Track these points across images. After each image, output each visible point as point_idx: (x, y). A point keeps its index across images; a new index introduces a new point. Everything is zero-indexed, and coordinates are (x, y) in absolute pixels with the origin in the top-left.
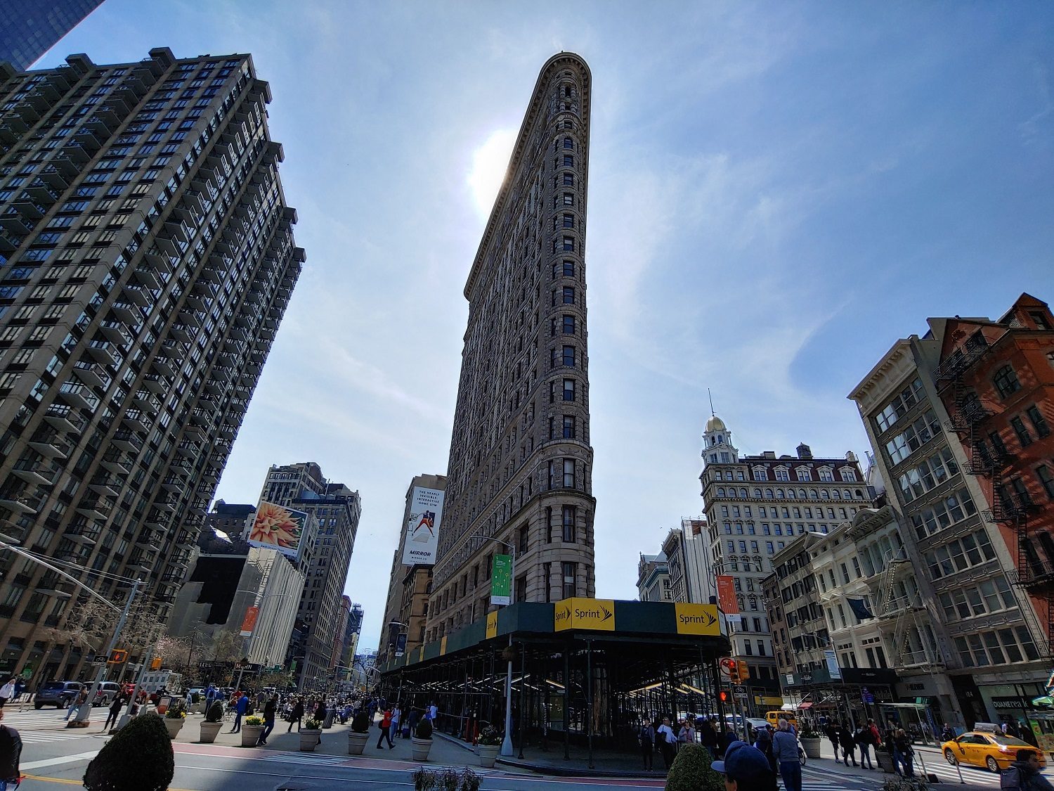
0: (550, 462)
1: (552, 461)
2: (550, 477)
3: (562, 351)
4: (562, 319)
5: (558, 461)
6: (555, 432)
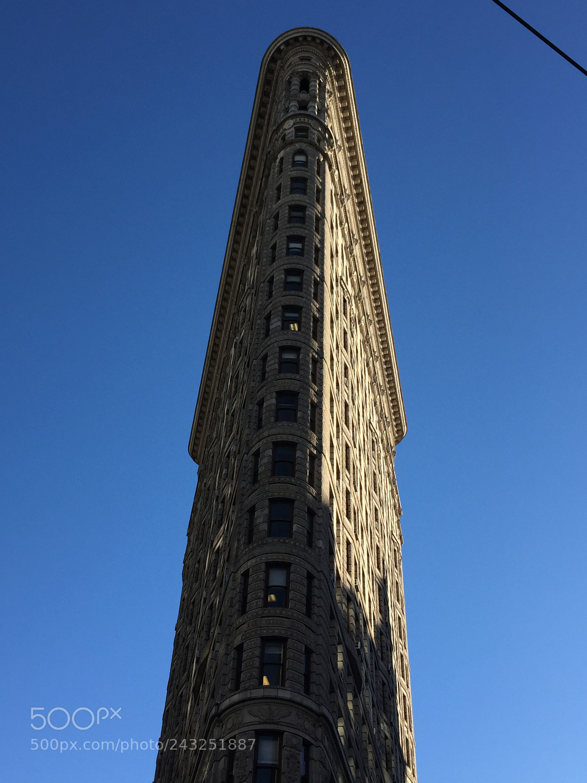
3: (266, 511)
4: (270, 452)
6: (243, 676)
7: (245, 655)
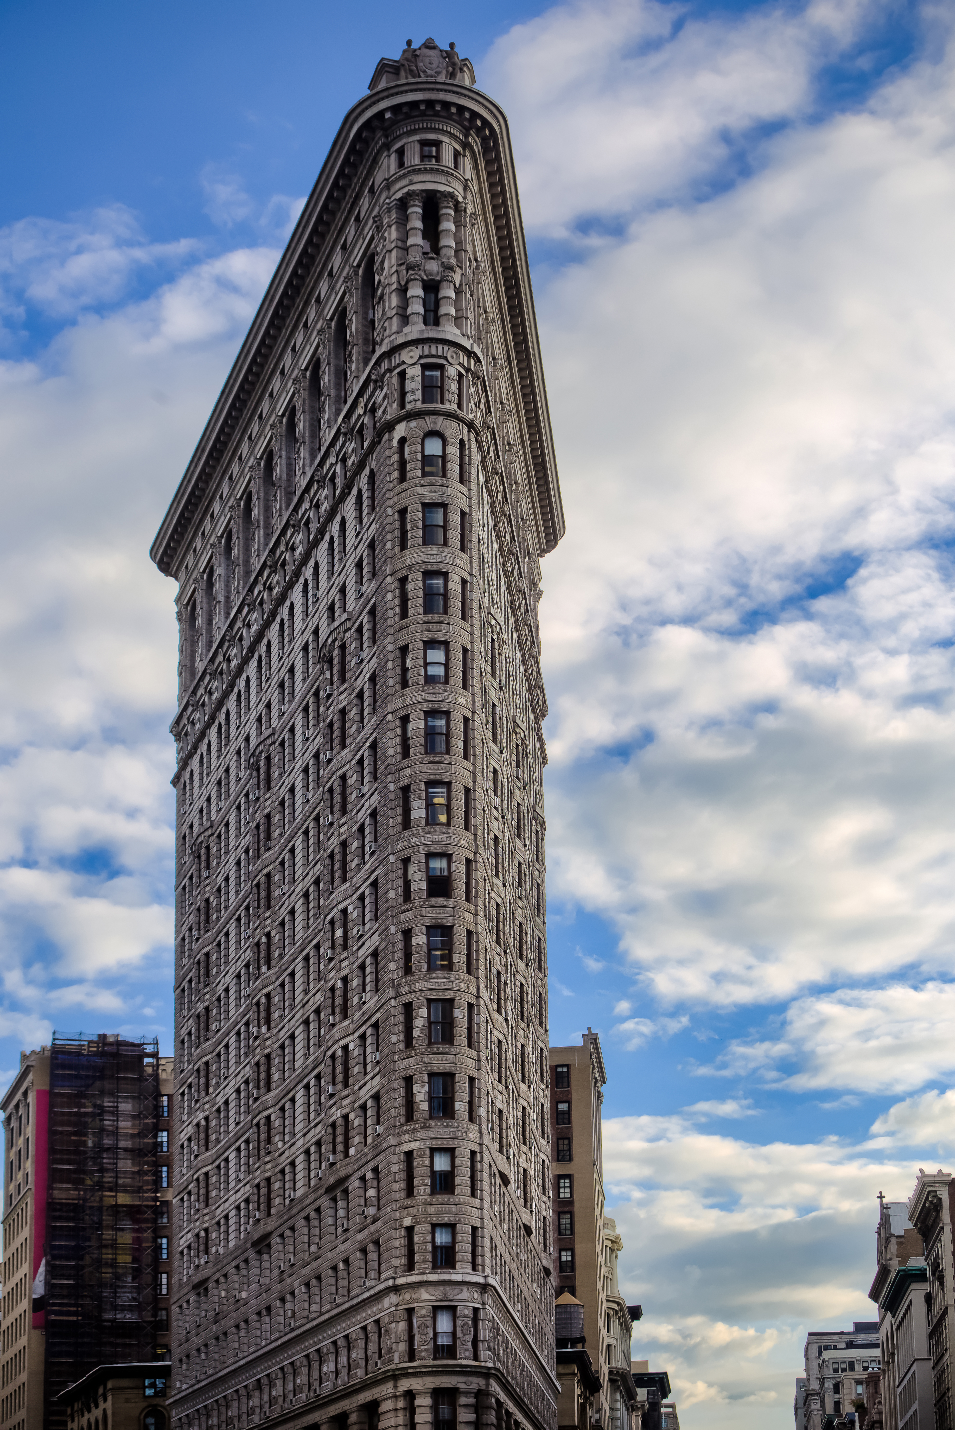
0: (410, 1311)
1: (413, 1309)
2: (411, 1338)
5: (423, 1312)
6: (416, 1258)
7: (416, 1239)
